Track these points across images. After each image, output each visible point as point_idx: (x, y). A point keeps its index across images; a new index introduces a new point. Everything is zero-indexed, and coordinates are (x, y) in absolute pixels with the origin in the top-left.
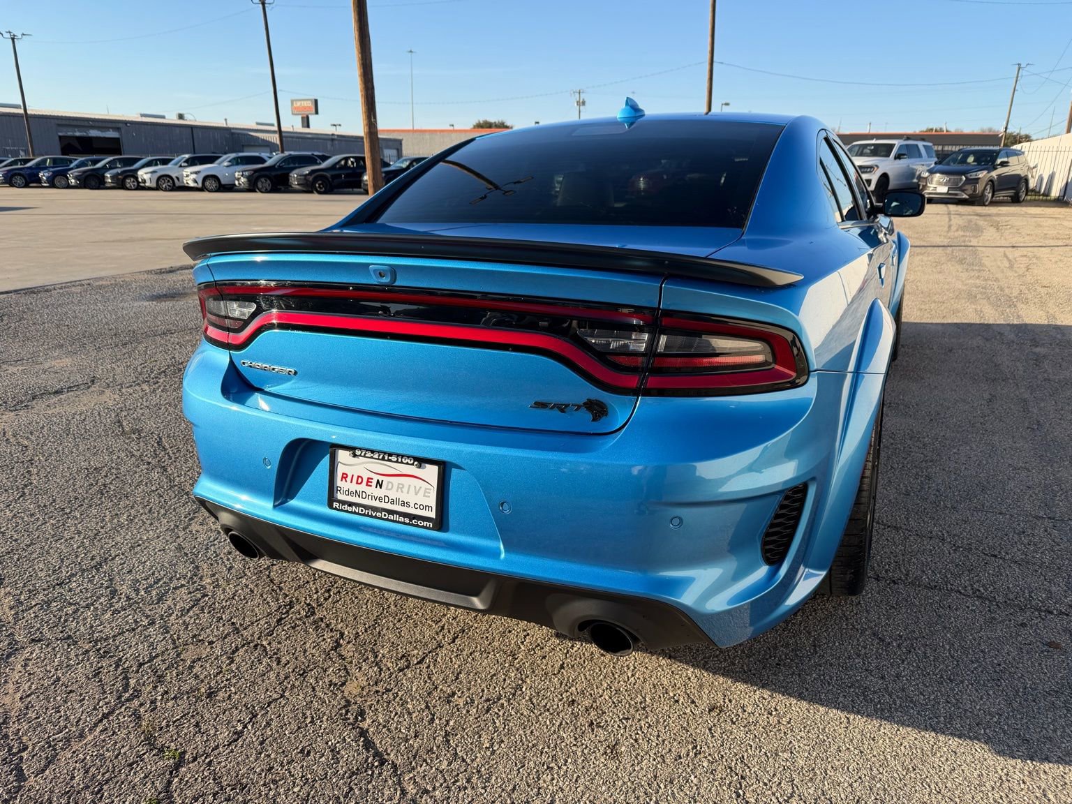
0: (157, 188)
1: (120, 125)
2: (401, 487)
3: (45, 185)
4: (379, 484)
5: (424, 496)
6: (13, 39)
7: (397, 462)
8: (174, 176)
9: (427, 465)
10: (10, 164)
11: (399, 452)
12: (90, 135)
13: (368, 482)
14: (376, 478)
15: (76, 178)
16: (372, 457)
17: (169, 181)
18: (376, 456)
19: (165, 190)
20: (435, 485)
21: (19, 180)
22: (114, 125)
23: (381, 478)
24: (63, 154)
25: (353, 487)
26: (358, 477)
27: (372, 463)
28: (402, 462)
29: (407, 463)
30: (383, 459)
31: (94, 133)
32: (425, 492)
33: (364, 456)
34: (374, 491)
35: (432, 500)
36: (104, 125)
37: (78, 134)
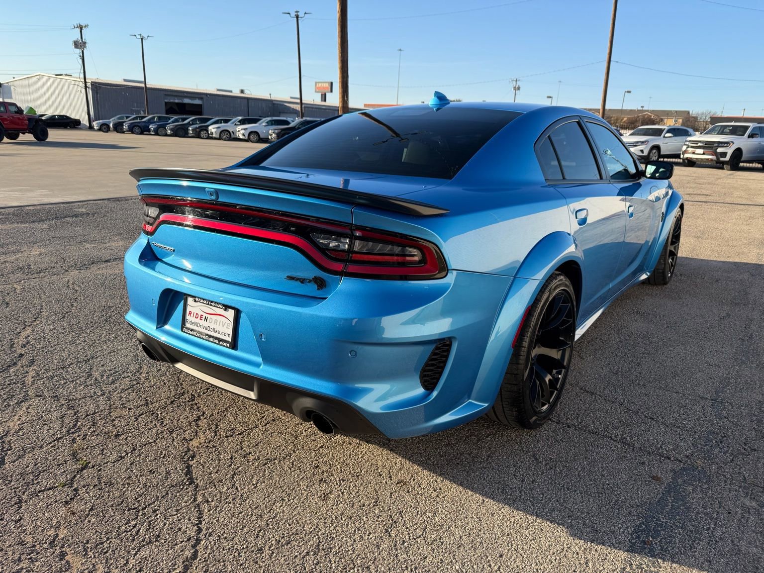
0: (220, 139)
1: (203, 96)
2: (216, 321)
3: (152, 133)
4: (206, 319)
5: (227, 328)
6: (142, 39)
7: (215, 306)
8: (231, 131)
9: (229, 309)
10: (133, 119)
11: (216, 301)
12: (184, 102)
13: (201, 317)
14: (205, 315)
15: (171, 130)
16: (203, 303)
17: (227, 134)
18: (205, 302)
19: (225, 140)
20: (232, 321)
21: (137, 130)
22: (199, 96)
23: (207, 316)
24: (166, 114)
25: (194, 320)
26: (197, 314)
27: (204, 306)
28: (217, 307)
29: (220, 308)
30: (208, 304)
31: (186, 101)
32: (228, 326)
33: (200, 302)
34: (203, 322)
35: (230, 331)
36: (193, 95)
37: (177, 101)
